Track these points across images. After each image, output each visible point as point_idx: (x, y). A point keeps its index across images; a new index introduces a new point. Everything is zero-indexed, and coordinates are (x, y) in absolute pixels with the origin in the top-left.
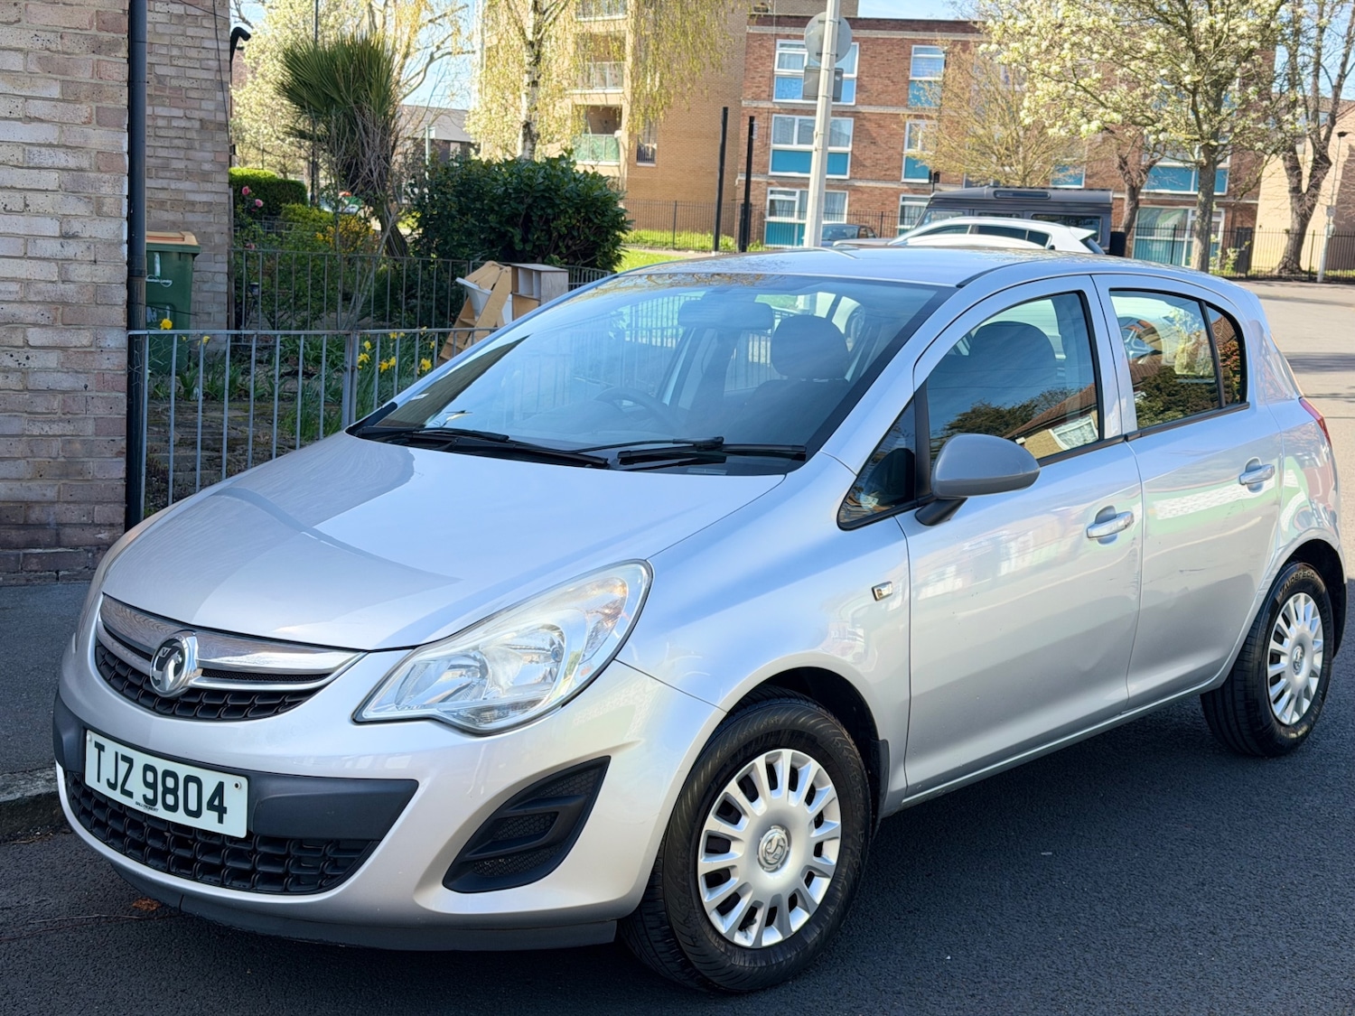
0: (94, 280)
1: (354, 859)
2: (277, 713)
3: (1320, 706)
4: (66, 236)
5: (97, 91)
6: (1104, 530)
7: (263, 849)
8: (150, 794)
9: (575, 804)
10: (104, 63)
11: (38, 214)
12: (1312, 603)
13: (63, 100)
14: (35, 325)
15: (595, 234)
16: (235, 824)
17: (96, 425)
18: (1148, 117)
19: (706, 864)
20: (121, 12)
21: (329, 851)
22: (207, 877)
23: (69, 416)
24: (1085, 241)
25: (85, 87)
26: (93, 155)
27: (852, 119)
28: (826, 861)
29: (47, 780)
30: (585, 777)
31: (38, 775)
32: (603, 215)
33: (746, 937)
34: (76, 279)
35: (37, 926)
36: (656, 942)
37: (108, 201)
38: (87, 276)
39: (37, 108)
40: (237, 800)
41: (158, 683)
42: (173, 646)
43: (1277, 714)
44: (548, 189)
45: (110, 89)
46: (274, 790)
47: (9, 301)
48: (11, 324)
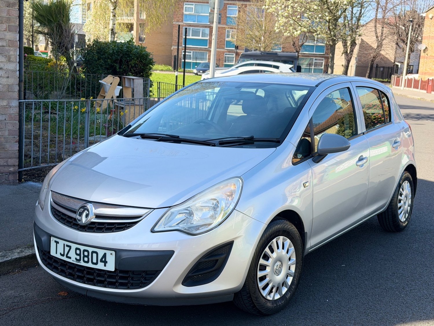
0: (8, 83)
1: (153, 277)
2: (124, 230)
3: (411, 215)
5: (9, 20)
6: (360, 163)
7: (120, 275)
8: (78, 257)
9: (224, 256)
10: (11, 10)
12: (409, 184)
15: (143, 66)
16: (111, 266)
17: (9, 132)
18: (314, 30)
19: (260, 274)
21: (144, 274)
22: (99, 285)
24: (290, 69)
25: (4, 18)
26: (7, 41)
27: (209, 29)
28: (291, 271)
29: (18, 253)
30: (226, 247)
31: (14, 251)
32: (146, 60)
33: (270, 297)
34: (2, 83)
35: (29, 303)
36: (245, 300)
37: (12, 57)
38: (5, 82)
40: (111, 259)
41: (80, 220)
42: (84, 208)
43: (400, 218)
44: (128, 51)
45: (13, 19)
46: (124, 255)
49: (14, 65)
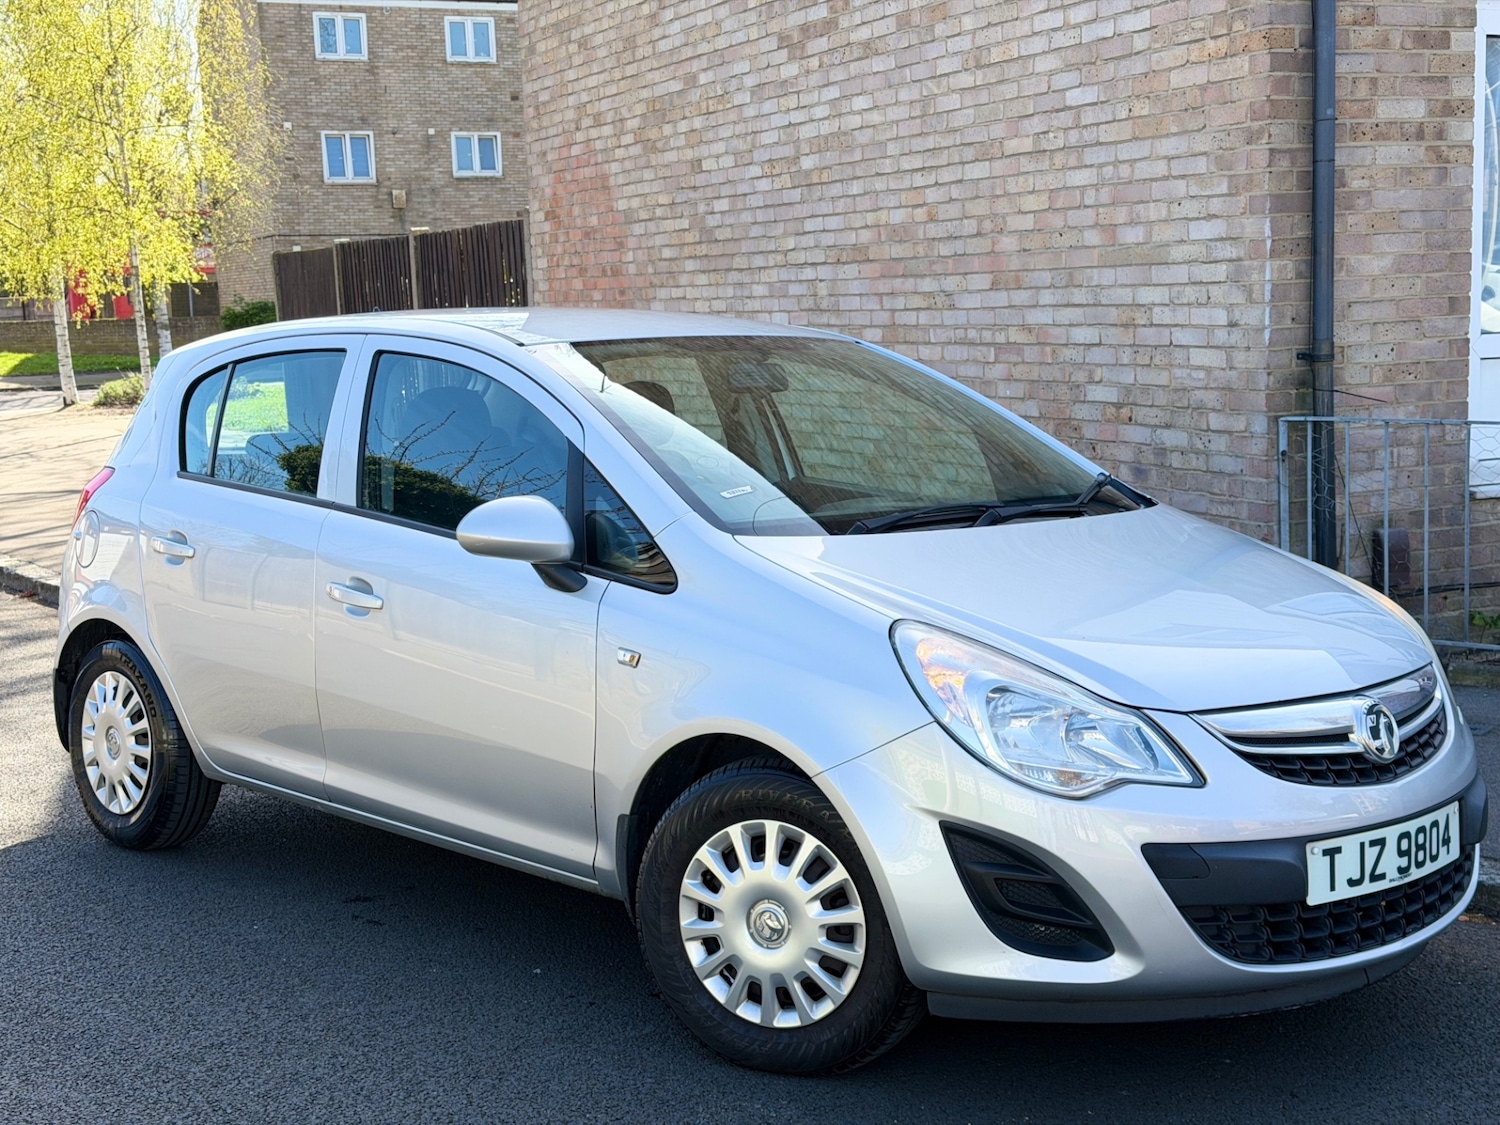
0: (1248, 366)
4: (1232, 325)
10: (1254, 152)
11: (1217, 305)
13: (1230, 195)
14: (1214, 410)
20: (1265, 98)
23: (1232, 499)
25: (1242, 179)
26: (1247, 242)
34: (1238, 366)
37: (1256, 287)
39: (1216, 205)
47: (1199, 388)
48: (1200, 409)
49: (1259, 312)
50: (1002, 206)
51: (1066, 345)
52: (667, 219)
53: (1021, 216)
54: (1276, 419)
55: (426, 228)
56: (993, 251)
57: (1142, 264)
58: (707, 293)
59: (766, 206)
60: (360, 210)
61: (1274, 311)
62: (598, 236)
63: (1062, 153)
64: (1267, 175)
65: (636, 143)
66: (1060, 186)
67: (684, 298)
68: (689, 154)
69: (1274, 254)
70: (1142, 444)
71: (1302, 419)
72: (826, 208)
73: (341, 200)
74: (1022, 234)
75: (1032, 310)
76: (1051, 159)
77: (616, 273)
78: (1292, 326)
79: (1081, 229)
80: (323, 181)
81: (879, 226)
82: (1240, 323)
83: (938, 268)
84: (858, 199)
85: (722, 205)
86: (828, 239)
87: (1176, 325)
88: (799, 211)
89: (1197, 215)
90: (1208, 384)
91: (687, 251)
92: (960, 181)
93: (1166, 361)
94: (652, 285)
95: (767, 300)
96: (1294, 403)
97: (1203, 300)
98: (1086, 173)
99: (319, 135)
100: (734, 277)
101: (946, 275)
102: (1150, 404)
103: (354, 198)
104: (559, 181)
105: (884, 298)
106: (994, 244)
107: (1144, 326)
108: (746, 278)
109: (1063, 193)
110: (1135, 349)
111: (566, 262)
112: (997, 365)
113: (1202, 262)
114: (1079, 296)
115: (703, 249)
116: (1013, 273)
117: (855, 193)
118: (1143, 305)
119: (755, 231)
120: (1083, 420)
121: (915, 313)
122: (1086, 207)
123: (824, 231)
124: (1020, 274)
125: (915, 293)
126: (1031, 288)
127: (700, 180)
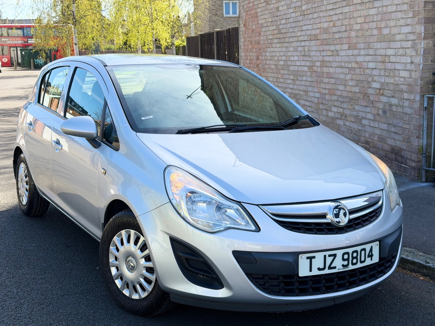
0: (416, 77)
4: (412, 63)
11: (408, 56)
13: (413, 17)
14: (405, 92)
23: (409, 123)
25: (416, 12)
26: (417, 34)
34: (413, 77)
37: (419, 50)
39: (409, 21)
47: (402, 84)
48: (402, 91)
49: (419, 58)
50: (352, 22)
51: (367, 68)
52: (270, 26)
53: (357, 25)
54: (423, 96)
55: (219, 29)
56: (349, 37)
57: (388, 41)
58: (280, 50)
59: (294, 22)
60: (233, 25)
61: (424, 58)
62: (255, 32)
63: (368, 3)
64: (423, 11)
65: (264, 2)
66: (367, 14)
67: (274, 51)
68: (276, 5)
69: (425, 38)
70: (385, 102)
71: (432, 96)
72: (308, 22)
73: (228, 22)
74: (357, 31)
75: (359, 57)
76: (365, 5)
77: (259, 43)
78: (431, 63)
79: (372, 29)
80: (223, 16)
81: (321, 28)
82: (414, 62)
83: (335, 42)
84: (316, 19)
85: (283, 22)
86: (308, 33)
87: (396, 62)
88: (301, 23)
89: (403, 24)
90: (404, 83)
91: (275, 36)
92: (341, 13)
93: (393, 74)
94: (267, 47)
95: (293, 52)
96: (431, 90)
97: (404, 54)
98: (375, 10)
99: (223, 3)
100: (286, 45)
101: (337, 44)
102: (388, 89)
103: (232, 21)
104: (247, 14)
105: (321, 52)
106: (349, 34)
107: (388, 62)
108: (288, 45)
109: (368, 17)
110: (385, 70)
111: (248, 40)
112: (349, 75)
113: (405, 41)
114: (371, 52)
115: (278, 36)
116: (354, 44)
117: (315, 17)
118: (388, 55)
119: (291, 30)
120: (370, 94)
121: (328, 57)
122: (374, 21)
123: (307, 30)
124: (356, 44)
125: (329, 50)
126: (358, 49)
127: (278, 13)
